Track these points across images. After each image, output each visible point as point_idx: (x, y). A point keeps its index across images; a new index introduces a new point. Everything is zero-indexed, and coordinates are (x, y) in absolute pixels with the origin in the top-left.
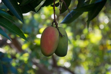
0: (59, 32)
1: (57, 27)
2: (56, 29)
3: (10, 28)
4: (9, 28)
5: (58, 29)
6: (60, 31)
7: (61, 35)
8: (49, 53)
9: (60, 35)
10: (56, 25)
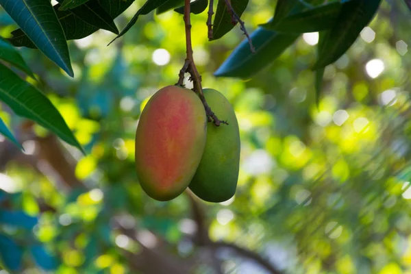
0: (207, 109)
1: (196, 88)
2: (195, 96)
3: (15, 99)
4: (11, 97)
5: (202, 98)
6: (210, 105)
7: (213, 121)
8: (166, 188)
9: (209, 121)
10: (195, 83)
